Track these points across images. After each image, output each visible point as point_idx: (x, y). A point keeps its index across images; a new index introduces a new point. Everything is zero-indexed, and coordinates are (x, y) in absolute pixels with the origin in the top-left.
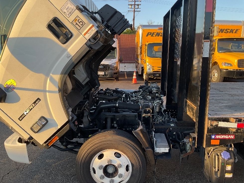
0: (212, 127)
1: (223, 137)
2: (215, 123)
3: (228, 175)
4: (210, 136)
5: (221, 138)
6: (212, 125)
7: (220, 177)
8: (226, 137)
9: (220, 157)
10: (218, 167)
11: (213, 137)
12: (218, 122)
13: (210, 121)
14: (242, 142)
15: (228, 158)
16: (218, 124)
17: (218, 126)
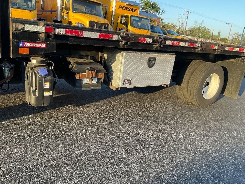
0: (18, 32)
1: (33, 45)
2: (20, 27)
3: (46, 93)
4: (18, 43)
5: (30, 46)
6: (17, 29)
7: (38, 96)
8: (37, 45)
9: (37, 75)
10: (36, 86)
11: (21, 44)
12: (23, 25)
13: (14, 23)
14: (54, 52)
15: (45, 74)
16: (24, 27)
17: (24, 30)
